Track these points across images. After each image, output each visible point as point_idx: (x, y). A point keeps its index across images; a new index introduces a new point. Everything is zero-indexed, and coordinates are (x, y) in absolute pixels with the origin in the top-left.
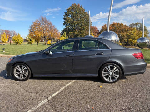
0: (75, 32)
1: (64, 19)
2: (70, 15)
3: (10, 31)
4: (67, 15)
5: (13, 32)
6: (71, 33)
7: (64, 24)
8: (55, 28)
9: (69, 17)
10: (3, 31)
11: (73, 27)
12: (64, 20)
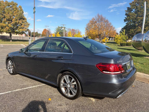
0: (137, 29)
1: (126, 14)
2: (134, 10)
3: (76, 30)
4: (129, 10)
5: (78, 31)
6: (132, 30)
7: (125, 21)
8: (111, 25)
9: (132, 12)
10: (70, 29)
11: (135, 24)
12: (126, 16)
